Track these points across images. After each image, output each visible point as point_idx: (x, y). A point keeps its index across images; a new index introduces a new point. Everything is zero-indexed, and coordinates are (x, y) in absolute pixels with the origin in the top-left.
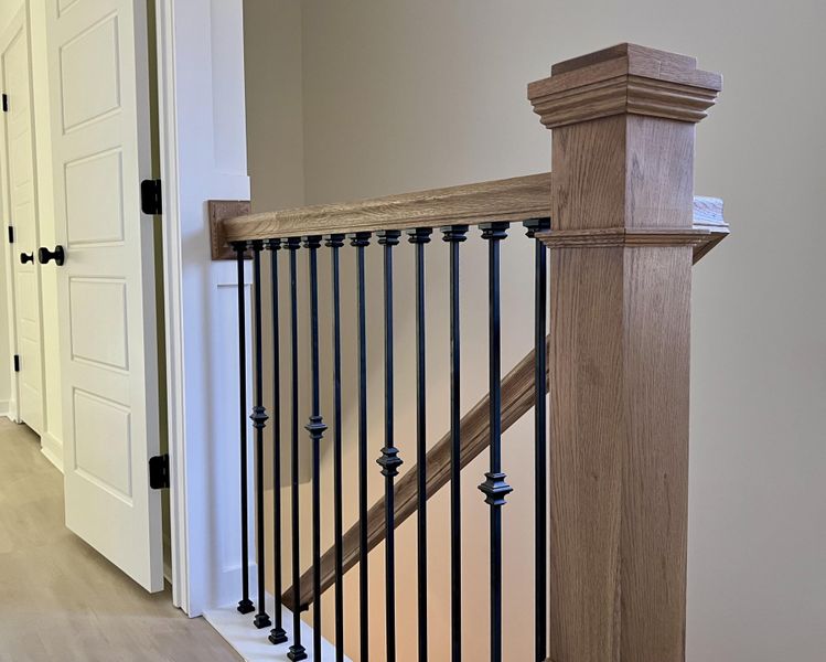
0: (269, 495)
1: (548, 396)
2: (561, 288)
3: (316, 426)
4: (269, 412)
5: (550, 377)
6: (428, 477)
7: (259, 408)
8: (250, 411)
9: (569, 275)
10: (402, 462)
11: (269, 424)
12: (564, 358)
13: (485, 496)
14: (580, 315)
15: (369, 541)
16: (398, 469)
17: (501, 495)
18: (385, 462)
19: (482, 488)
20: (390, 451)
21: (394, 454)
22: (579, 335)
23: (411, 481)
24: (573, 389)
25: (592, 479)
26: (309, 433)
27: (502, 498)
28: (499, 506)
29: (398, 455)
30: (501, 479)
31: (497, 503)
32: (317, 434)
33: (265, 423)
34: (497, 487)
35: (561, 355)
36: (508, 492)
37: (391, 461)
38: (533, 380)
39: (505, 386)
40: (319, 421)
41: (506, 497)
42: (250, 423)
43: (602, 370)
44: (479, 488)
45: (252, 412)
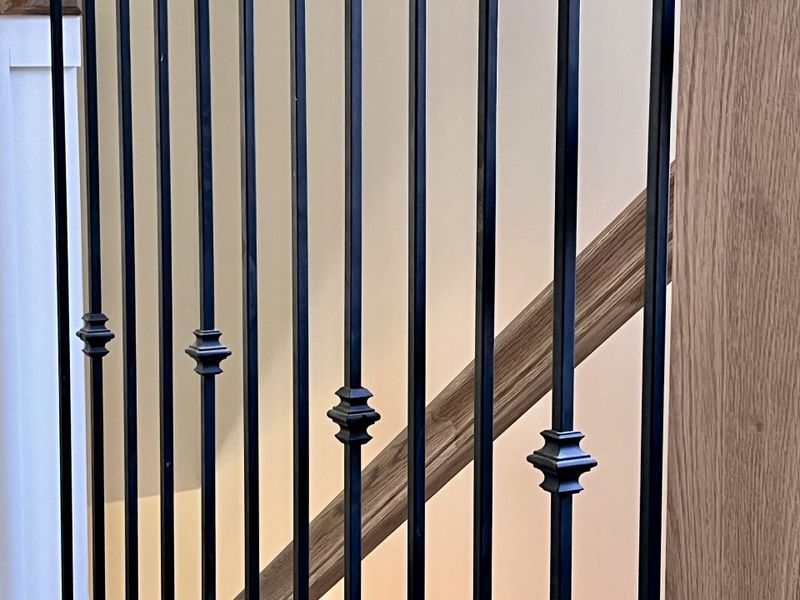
0: (115, 511)
1: (669, 288)
2: (700, 45)
3: (208, 349)
4: (115, 324)
5: (675, 247)
6: (430, 451)
7: (95, 316)
8: (76, 323)
9: (718, 15)
10: (378, 417)
11: (115, 349)
12: (703, 188)
13: (540, 476)
14: (738, 97)
15: (312, 580)
16: (370, 430)
17: (573, 473)
18: (344, 415)
19: (535, 460)
20: (354, 394)
21: (363, 401)
22: (735, 141)
23: (396, 460)
24: (721, 249)
25: (752, 428)
26: (194, 363)
27: (575, 479)
28: (569, 495)
29: (370, 402)
30: (574, 442)
31: (564, 488)
32: (209, 364)
33: (108, 346)
34: (565, 458)
35: (698, 183)
36: (587, 467)
37: (355, 413)
38: (641, 253)
39: (586, 266)
40: (215, 338)
41: (583, 477)
42: (77, 346)
43: (777, 209)
44: (529, 459)
45: (81, 324)
